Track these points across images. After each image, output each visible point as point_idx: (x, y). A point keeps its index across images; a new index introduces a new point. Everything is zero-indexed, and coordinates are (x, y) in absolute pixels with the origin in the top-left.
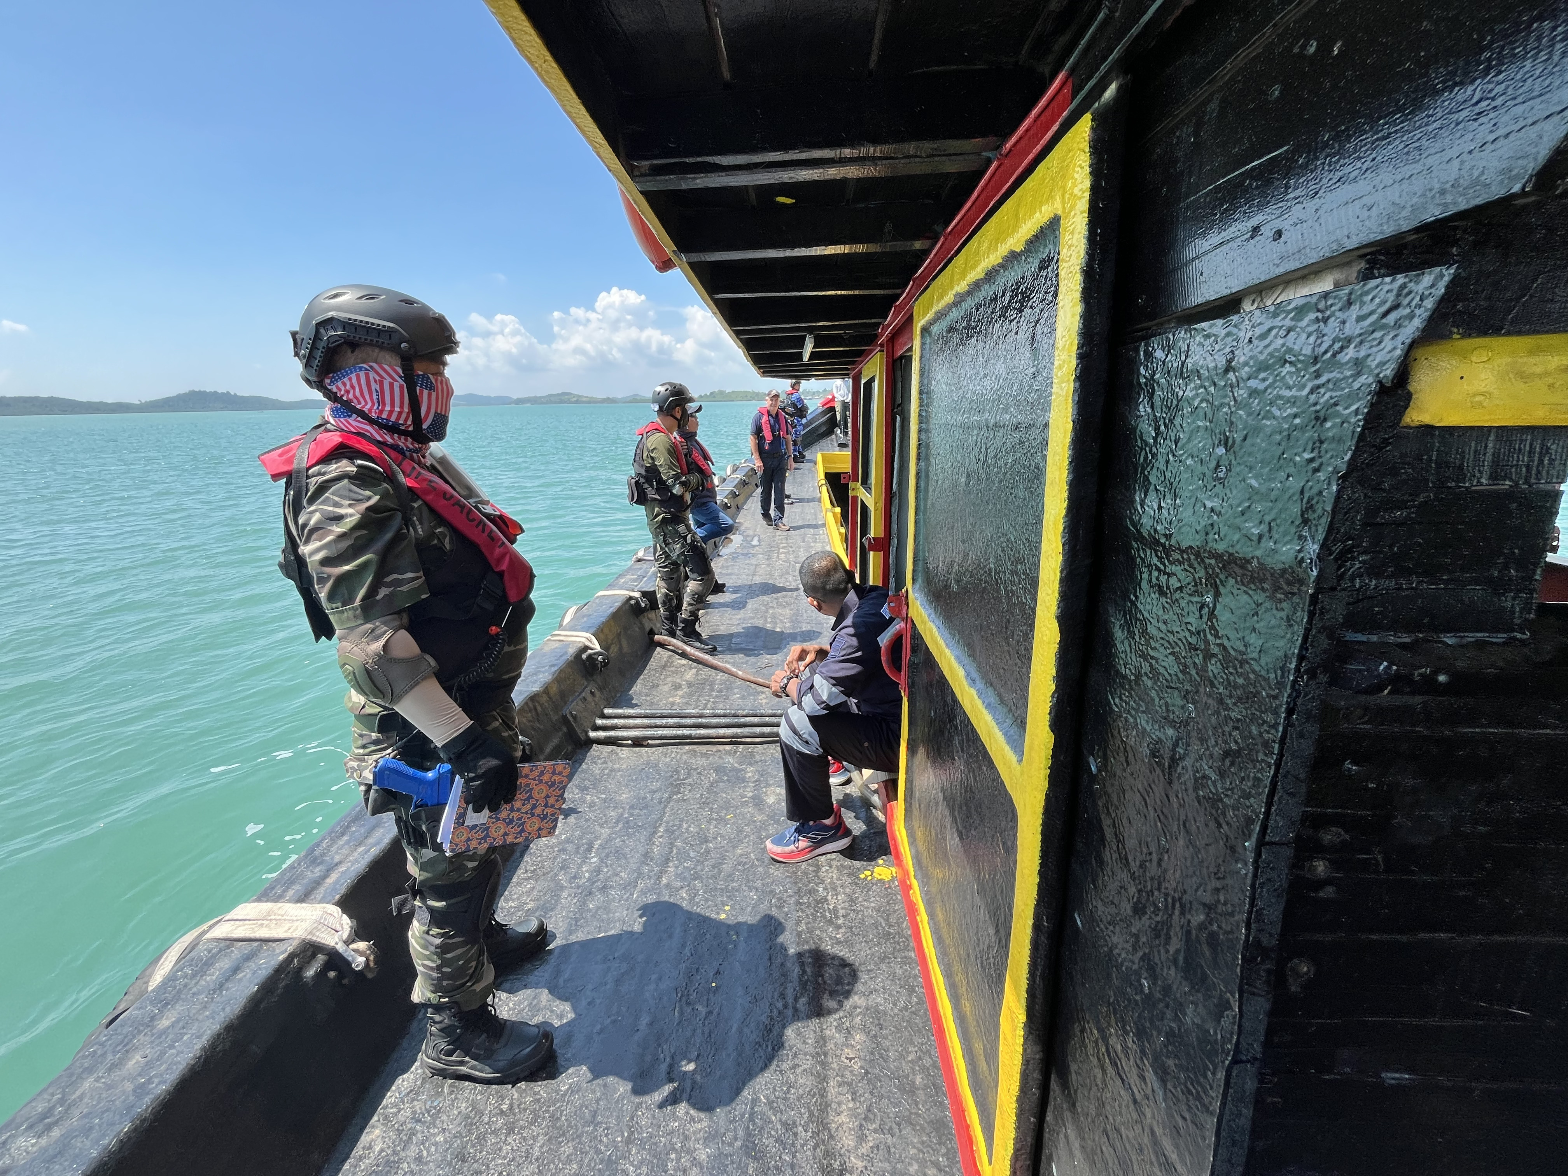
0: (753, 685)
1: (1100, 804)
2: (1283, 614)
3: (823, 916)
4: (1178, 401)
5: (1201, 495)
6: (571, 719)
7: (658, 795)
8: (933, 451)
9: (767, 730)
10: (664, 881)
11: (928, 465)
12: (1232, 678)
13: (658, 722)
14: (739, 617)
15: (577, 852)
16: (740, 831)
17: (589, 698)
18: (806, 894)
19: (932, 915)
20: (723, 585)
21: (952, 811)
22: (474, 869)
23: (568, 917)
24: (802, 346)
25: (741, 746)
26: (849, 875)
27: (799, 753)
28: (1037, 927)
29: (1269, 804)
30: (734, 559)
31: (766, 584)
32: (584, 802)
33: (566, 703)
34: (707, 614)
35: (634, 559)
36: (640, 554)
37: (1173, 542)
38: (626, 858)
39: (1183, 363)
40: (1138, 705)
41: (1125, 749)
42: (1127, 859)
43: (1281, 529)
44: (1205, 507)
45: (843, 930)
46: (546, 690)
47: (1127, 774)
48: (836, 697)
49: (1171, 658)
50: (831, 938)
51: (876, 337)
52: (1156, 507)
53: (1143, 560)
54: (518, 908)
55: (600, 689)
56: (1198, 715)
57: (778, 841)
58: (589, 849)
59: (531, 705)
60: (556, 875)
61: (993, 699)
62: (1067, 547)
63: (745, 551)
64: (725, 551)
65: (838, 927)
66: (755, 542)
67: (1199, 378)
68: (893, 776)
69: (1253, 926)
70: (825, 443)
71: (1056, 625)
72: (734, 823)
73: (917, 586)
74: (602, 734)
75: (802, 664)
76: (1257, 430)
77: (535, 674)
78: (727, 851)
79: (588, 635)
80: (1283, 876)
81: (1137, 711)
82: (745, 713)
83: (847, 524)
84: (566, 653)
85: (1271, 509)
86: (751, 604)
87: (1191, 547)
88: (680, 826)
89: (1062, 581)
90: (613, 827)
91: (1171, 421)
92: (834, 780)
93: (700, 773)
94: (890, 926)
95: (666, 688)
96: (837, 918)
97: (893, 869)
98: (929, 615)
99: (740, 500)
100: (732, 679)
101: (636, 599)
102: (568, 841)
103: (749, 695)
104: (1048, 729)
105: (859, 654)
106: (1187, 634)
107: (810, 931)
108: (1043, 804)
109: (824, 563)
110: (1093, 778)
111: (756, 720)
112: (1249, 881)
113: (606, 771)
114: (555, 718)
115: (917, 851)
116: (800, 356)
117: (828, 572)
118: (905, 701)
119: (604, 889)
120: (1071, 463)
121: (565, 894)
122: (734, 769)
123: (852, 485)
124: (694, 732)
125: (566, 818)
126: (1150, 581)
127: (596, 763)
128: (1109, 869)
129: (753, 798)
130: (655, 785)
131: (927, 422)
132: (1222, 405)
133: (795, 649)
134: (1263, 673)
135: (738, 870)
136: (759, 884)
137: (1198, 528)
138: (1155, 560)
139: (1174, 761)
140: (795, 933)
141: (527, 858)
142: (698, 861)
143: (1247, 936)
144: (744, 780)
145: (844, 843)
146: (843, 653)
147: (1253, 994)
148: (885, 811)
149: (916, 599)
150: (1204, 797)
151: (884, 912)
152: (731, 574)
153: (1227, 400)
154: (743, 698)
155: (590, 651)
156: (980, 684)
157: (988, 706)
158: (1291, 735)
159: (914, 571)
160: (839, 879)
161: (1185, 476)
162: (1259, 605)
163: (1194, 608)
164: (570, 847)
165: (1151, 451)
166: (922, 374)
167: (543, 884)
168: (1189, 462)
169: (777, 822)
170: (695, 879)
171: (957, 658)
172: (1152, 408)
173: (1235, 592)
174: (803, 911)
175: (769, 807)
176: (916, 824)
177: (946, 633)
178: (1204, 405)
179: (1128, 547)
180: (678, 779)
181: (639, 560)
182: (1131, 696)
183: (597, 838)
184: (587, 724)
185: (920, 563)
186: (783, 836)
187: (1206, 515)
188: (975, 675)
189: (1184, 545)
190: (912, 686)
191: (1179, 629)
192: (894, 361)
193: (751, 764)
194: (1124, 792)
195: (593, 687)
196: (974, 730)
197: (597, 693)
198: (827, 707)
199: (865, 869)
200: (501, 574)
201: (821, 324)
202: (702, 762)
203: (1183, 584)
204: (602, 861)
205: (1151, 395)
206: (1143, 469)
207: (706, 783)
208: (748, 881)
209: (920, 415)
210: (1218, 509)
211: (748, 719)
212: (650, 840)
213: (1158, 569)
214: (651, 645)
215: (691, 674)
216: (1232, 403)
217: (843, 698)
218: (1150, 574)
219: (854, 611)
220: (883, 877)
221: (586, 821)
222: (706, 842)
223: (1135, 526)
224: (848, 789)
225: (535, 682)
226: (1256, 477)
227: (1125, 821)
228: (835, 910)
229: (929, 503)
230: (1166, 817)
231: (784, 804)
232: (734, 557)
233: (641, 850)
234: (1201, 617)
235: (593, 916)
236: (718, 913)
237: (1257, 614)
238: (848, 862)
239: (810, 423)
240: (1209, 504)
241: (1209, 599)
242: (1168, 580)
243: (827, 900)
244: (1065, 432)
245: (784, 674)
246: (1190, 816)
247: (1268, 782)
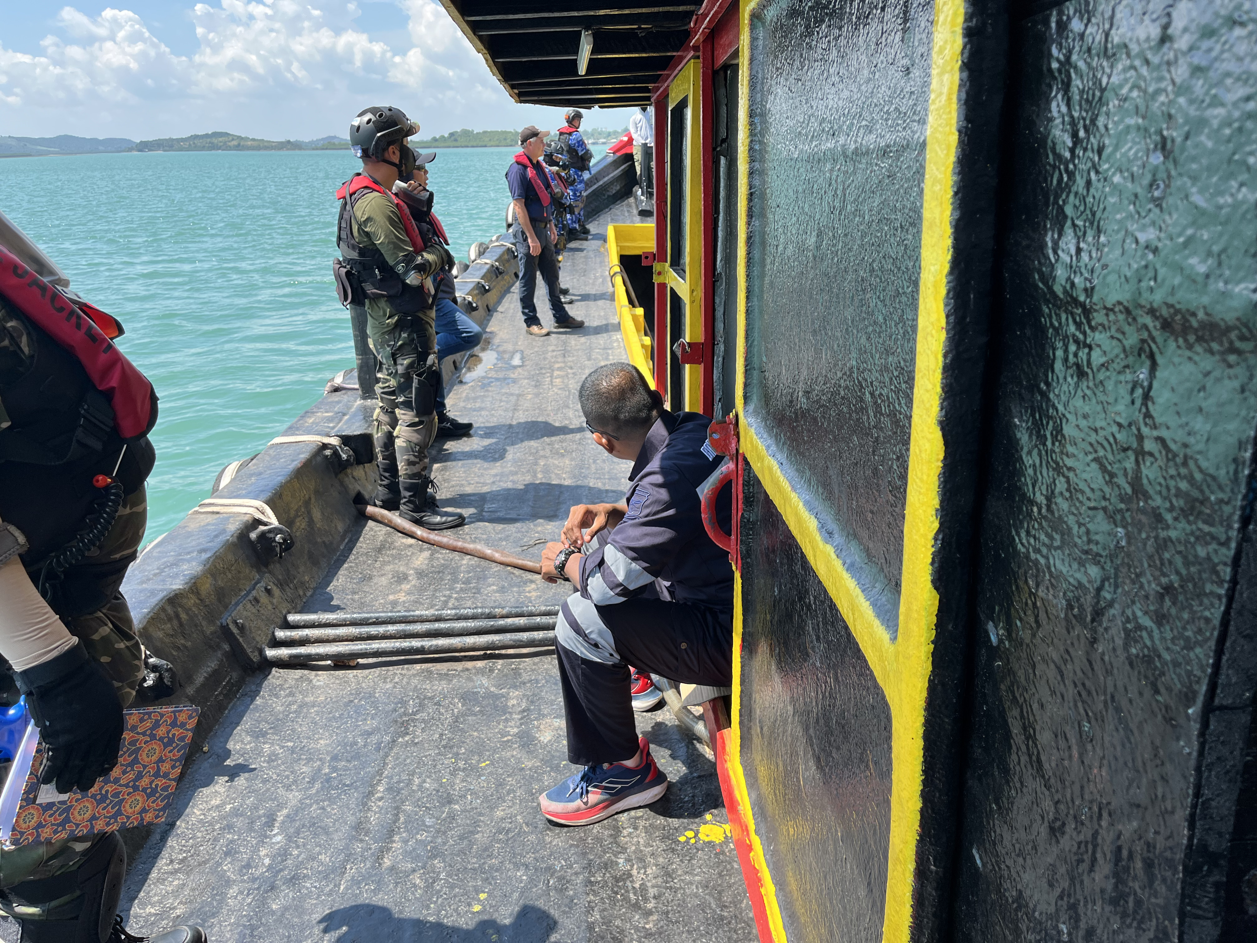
0: (517, 572)
1: (1003, 687)
2: (1236, 384)
3: (626, 899)
4: (1103, 90)
5: (1133, 227)
6: (235, 631)
7: (374, 739)
8: (772, 203)
9: (539, 635)
10: (387, 862)
11: (764, 225)
12: (1172, 483)
13: (374, 630)
14: (493, 472)
15: (251, 829)
16: (500, 784)
17: (264, 599)
18: (599, 869)
19: (780, 884)
20: (469, 426)
21: (806, 729)
22: (85, 853)
23: (238, 925)
24: (575, 50)
25: (500, 662)
26: (663, 838)
27: (586, 662)
28: (921, 873)
29: (1219, 652)
30: (483, 386)
31: (534, 424)
32: (260, 754)
33: (226, 607)
34: (444, 469)
35: (328, 387)
36: (339, 380)
37: (1095, 299)
38: (327, 833)
39: (1107, 35)
40: (1051, 538)
41: (1034, 604)
42: (1039, 761)
43: (1234, 262)
44: (1137, 242)
45: (655, 917)
46: (194, 587)
47: (1037, 641)
48: (637, 578)
49: (1094, 466)
50: (637, 929)
51: (688, 34)
52: (1073, 251)
53: (1056, 330)
54: (161, 916)
55: (281, 585)
56: (1129, 543)
57: (558, 795)
58: (270, 822)
59: (170, 610)
60: (219, 864)
61: (857, 557)
62: (952, 319)
63: (501, 375)
64: (471, 376)
65: (649, 913)
66: (516, 361)
67: (1128, 55)
68: (723, 692)
69: (1198, 824)
70: (620, 209)
71: (939, 434)
72: (491, 773)
73: (751, 407)
74: (284, 652)
75: (587, 533)
76: (1202, 123)
77: (175, 564)
78: (480, 814)
79: (258, 503)
80: (1237, 753)
81: (1049, 547)
82: (505, 612)
83: (652, 330)
84: (224, 531)
85: (1221, 235)
86: (513, 453)
87: (1119, 303)
88: (410, 782)
89: (946, 369)
90: (307, 789)
91: (1093, 121)
92: (639, 704)
93: (438, 704)
94: (723, 907)
95: (384, 581)
96: (646, 900)
97: (727, 827)
98: (768, 447)
99: (492, 297)
100: (484, 563)
101: (333, 447)
102: (235, 812)
103: (511, 586)
104: (929, 585)
105: (671, 512)
106: (1115, 429)
107: (607, 922)
108: (925, 694)
109: (615, 381)
110: (994, 652)
111: (522, 621)
112: (1193, 763)
113: (294, 707)
114: (209, 629)
115: (759, 796)
116: (574, 64)
117: (622, 393)
118: (737, 576)
119: (294, 880)
120: (956, 194)
121: (233, 891)
122: (489, 695)
123: (657, 267)
124: (428, 643)
125: (232, 780)
126: (1066, 360)
127: (277, 696)
128: (1016, 779)
129: (519, 736)
130: (371, 724)
131: (762, 160)
132: (1158, 92)
133: (577, 512)
134: (1212, 471)
135: (499, 841)
136: (529, 858)
137: (1129, 274)
138: (1072, 328)
139: (1098, 613)
140: (584, 926)
141: (171, 842)
142: (438, 831)
143: (1191, 838)
144: (505, 710)
145: (653, 793)
146: (647, 511)
147: (1198, 917)
148: (713, 743)
149: (750, 425)
150: (1137, 656)
151: (714, 888)
152: (481, 409)
153: (1163, 85)
154: (502, 590)
155: (262, 528)
156: (838, 538)
157: (851, 568)
158: (1247, 554)
159: (746, 385)
160: (648, 845)
161: (1112, 200)
162: (1207, 374)
163: (1123, 391)
164: (239, 822)
165: (1067, 170)
166: (753, 86)
167: (197, 879)
168: (1117, 179)
169: (556, 768)
170: (435, 857)
171: (807, 503)
172: (1068, 105)
173: (1176, 360)
174: (595, 894)
175: (544, 747)
176: (757, 756)
177: (792, 472)
178: (1135, 94)
179: (1036, 313)
180: (405, 714)
181: (336, 390)
182: (1042, 528)
183: (280, 807)
184: (262, 638)
185: (755, 373)
186: (565, 787)
187: (1139, 253)
188: (832, 525)
189: (1110, 302)
190: (746, 556)
191: (1103, 424)
192: (715, 73)
193: (515, 687)
194: (1034, 667)
195: (268, 581)
196: (833, 607)
197: (276, 592)
198: (625, 592)
199: (686, 829)
200: (109, 395)
201: (602, 12)
202: (442, 686)
203: (1111, 356)
204: (289, 839)
205: (1067, 86)
206: (1057, 197)
207: (448, 717)
208: (515, 855)
209: (751, 149)
210: (1155, 243)
211: (510, 621)
212: (364, 804)
213: (1077, 342)
214: (362, 518)
215: (421, 559)
216: (1170, 88)
217: (647, 579)
218: (1066, 351)
219: (662, 450)
220: (712, 838)
221: (265, 781)
222: (450, 802)
223: (1046, 284)
224: (661, 716)
225: (176, 576)
226: (1201, 192)
227: (1035, 706)
228: (643, 887)
229: (767, 280)
230: (1089, 693)
231: (565, 742)
232: (485, 383)
233: (351, 819)
234: (1133, 402)
235: (279, 921)
236: (469, 905)
237: (1203, 388)
238: (661, 820)
239: (595, 179)
240: (1142, 237)
241: (1143, 374)
242: (1089, 354)
243: (630, 876)
244: (948, 147)
245: (561, 547)
246: (1120, 684)
247: (1216, 622)
